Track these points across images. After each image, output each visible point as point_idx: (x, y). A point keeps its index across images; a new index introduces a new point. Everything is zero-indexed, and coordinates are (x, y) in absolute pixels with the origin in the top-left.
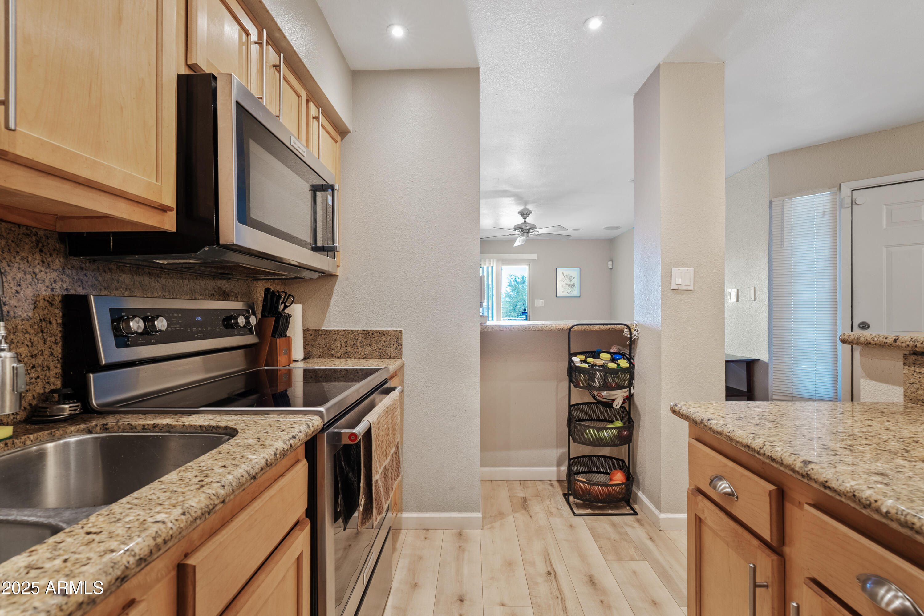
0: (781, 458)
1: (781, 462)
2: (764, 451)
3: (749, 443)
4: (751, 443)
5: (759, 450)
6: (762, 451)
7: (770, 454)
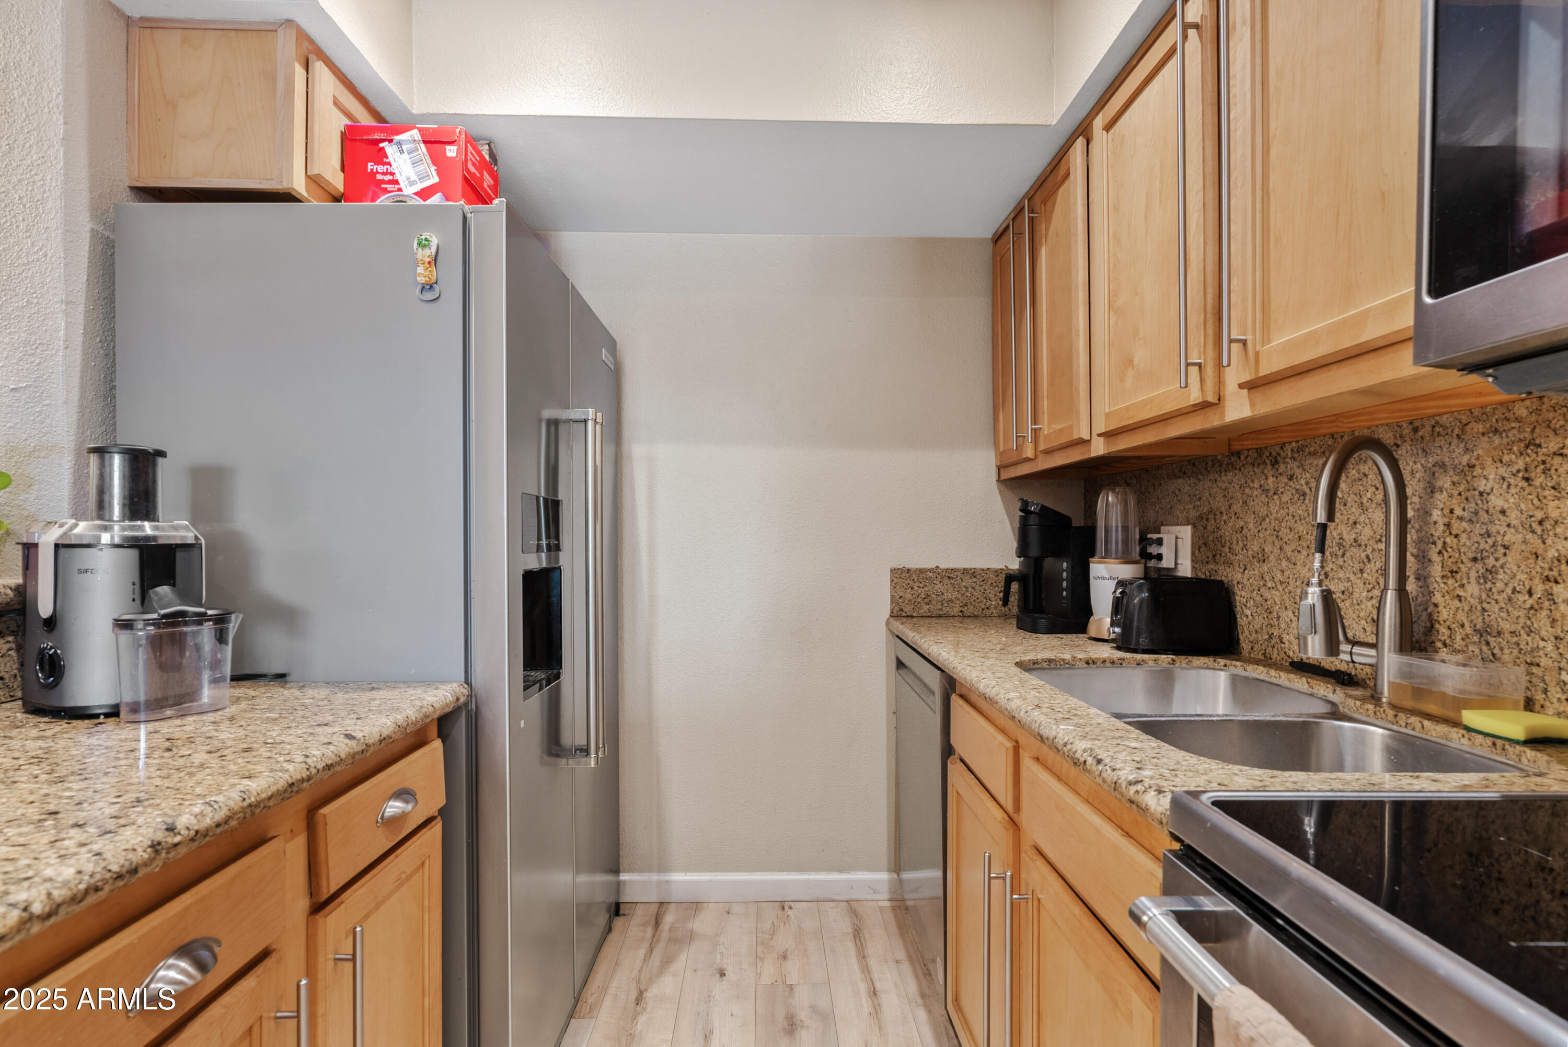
0: (336, 755)
1: (338, 759)
2: (315, 767)
3: (289, 778)
4: (291, 777)
5: (308, 773)
6: (314, 771)
7: (323, 764)
